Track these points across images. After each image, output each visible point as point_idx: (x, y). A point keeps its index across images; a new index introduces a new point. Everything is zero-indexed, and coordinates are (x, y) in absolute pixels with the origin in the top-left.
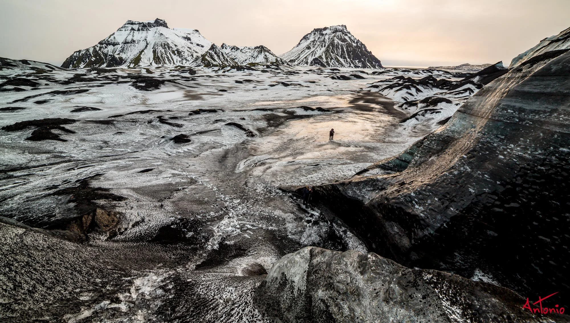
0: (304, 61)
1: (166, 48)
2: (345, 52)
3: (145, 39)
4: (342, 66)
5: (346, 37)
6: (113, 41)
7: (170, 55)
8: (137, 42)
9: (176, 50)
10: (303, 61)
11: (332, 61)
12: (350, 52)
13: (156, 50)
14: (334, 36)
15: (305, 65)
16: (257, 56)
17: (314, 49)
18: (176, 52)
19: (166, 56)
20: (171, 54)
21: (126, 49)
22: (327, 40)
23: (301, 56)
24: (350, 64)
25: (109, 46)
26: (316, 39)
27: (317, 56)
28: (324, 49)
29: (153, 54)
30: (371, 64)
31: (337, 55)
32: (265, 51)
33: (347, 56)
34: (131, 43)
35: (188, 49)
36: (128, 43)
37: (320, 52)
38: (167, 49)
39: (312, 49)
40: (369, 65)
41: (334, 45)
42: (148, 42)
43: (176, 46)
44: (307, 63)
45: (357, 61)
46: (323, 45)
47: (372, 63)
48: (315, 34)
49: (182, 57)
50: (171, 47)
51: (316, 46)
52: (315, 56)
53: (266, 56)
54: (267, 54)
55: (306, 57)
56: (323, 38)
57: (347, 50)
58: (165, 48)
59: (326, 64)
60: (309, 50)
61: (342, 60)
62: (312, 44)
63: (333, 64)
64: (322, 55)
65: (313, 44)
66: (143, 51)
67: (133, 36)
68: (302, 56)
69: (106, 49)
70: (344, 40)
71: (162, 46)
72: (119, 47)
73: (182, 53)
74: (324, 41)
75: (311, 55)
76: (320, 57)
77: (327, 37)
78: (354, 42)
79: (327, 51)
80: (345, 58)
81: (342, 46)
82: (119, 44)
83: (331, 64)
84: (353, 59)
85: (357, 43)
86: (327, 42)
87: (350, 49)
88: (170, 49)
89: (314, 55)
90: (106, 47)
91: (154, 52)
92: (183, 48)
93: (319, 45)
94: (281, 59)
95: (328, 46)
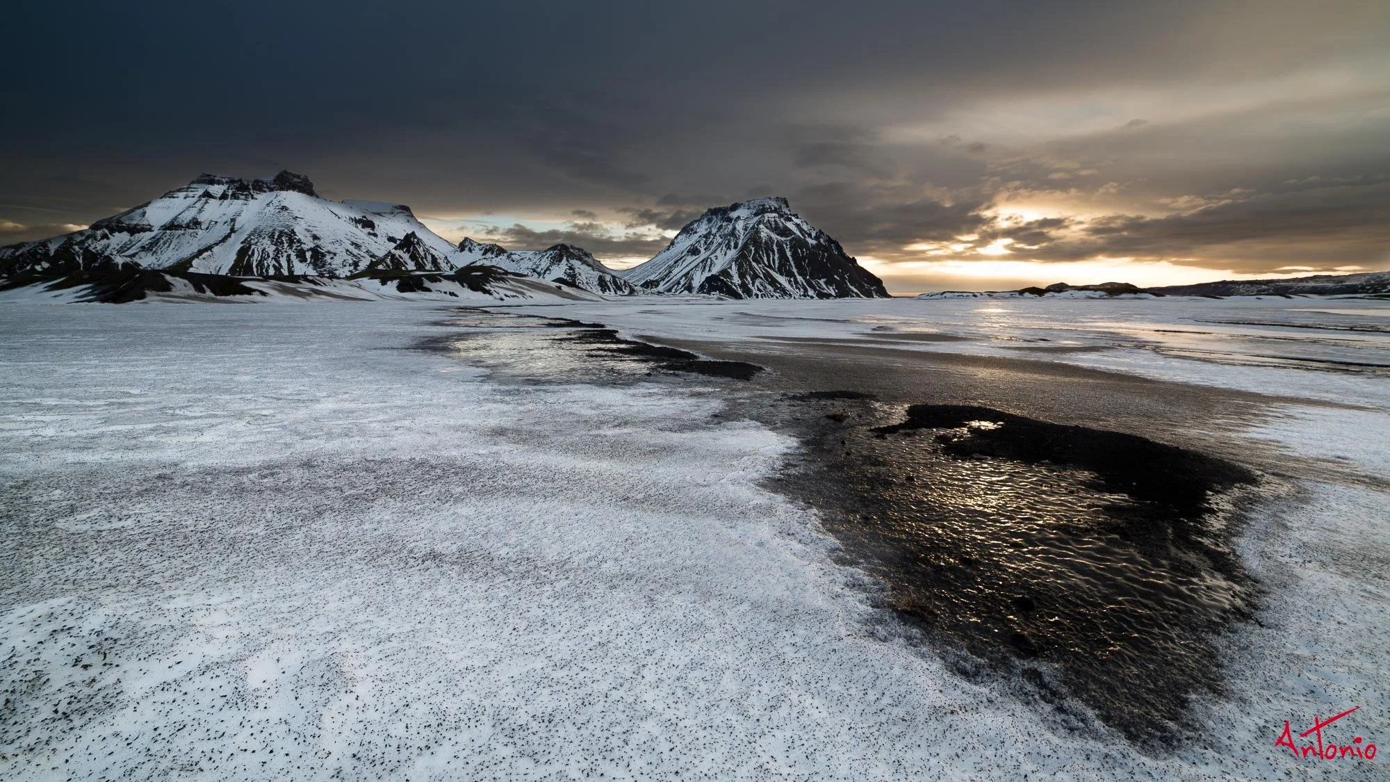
0: (682, 283)
1: (282, 243)
2: (791, 259)
3: (233, 220)
4: (786, 294)
5: (790, 225)
6: (135, 222)
7: (289, 260)
8: (204, 226)
9: (311, 249)
10: (679, 283)
11: (757, 282)
12: (804, 258)
13: (250, 247)
14: (759, 222)
15: (686, 292)
16: (548, 269)
17: (708, 253)
18: (308, 255)
19: (274, 262)
20: (293, 257)
21: (164, 243)
22: (742, 232)
23: (675, 272)
24: (806, 290)
25: (116, 234)
26: (714, 231)
27: (715, 271)
28: (732, 253)
29: (234, 257)
30: (860, 288)
31: (770, 266)
32: (571, 256)
33: (795, 270)
34: (188, 226)
35: (352, 248)
36: (179, 227)
37: (723, 260)
38: (286, 245)
39: (703, 255)
40: (856, 290)
41: (761, 242)
42: (237, 227)
43: (315, 237)
44: (689, 288)
45: (822, 282)
46: (732, 244)
47: (864, 286)
48: (710, 221)
49: (323, 266)
50: (299, 241)
51: (713, 248)
52: (710, 270)
53: (571, 268)
54: (576, 263)
55: (688, 273)
56: (730, 227)
57: (794, 254)
58: (278, 243)
59: (740, 291)
60: (694, 257)
61: (782, 280)
62: (702, 242)
63: (759, 290)
64: (730, 268)
65: (705, 243)
66: (209, 248)
67: (200, 211)
68: (678, 272)
69: (105, 241)
70: (785, 232)
71: (271, 236)
72: (146, 237)
73: (328, 258)
74: (733, 233)
75: (699, 270)
76: (725, 273)
77: (740, 226)
78: (810, 235)
79: (741, 260)
80: (789, 274)
81: (779, 245)
82: (150, 230)
83: (755, 291)
84: (812, 277)
85: (817, 238)
86: (742, 237)
87: (803, 252)
88: (295, 246)
89: (707, 268)
90: (105, 237)
91: (244, 252)
92: (337, 245)
93: (720, 244)
94: (614, 277)
95: (745, 246)
